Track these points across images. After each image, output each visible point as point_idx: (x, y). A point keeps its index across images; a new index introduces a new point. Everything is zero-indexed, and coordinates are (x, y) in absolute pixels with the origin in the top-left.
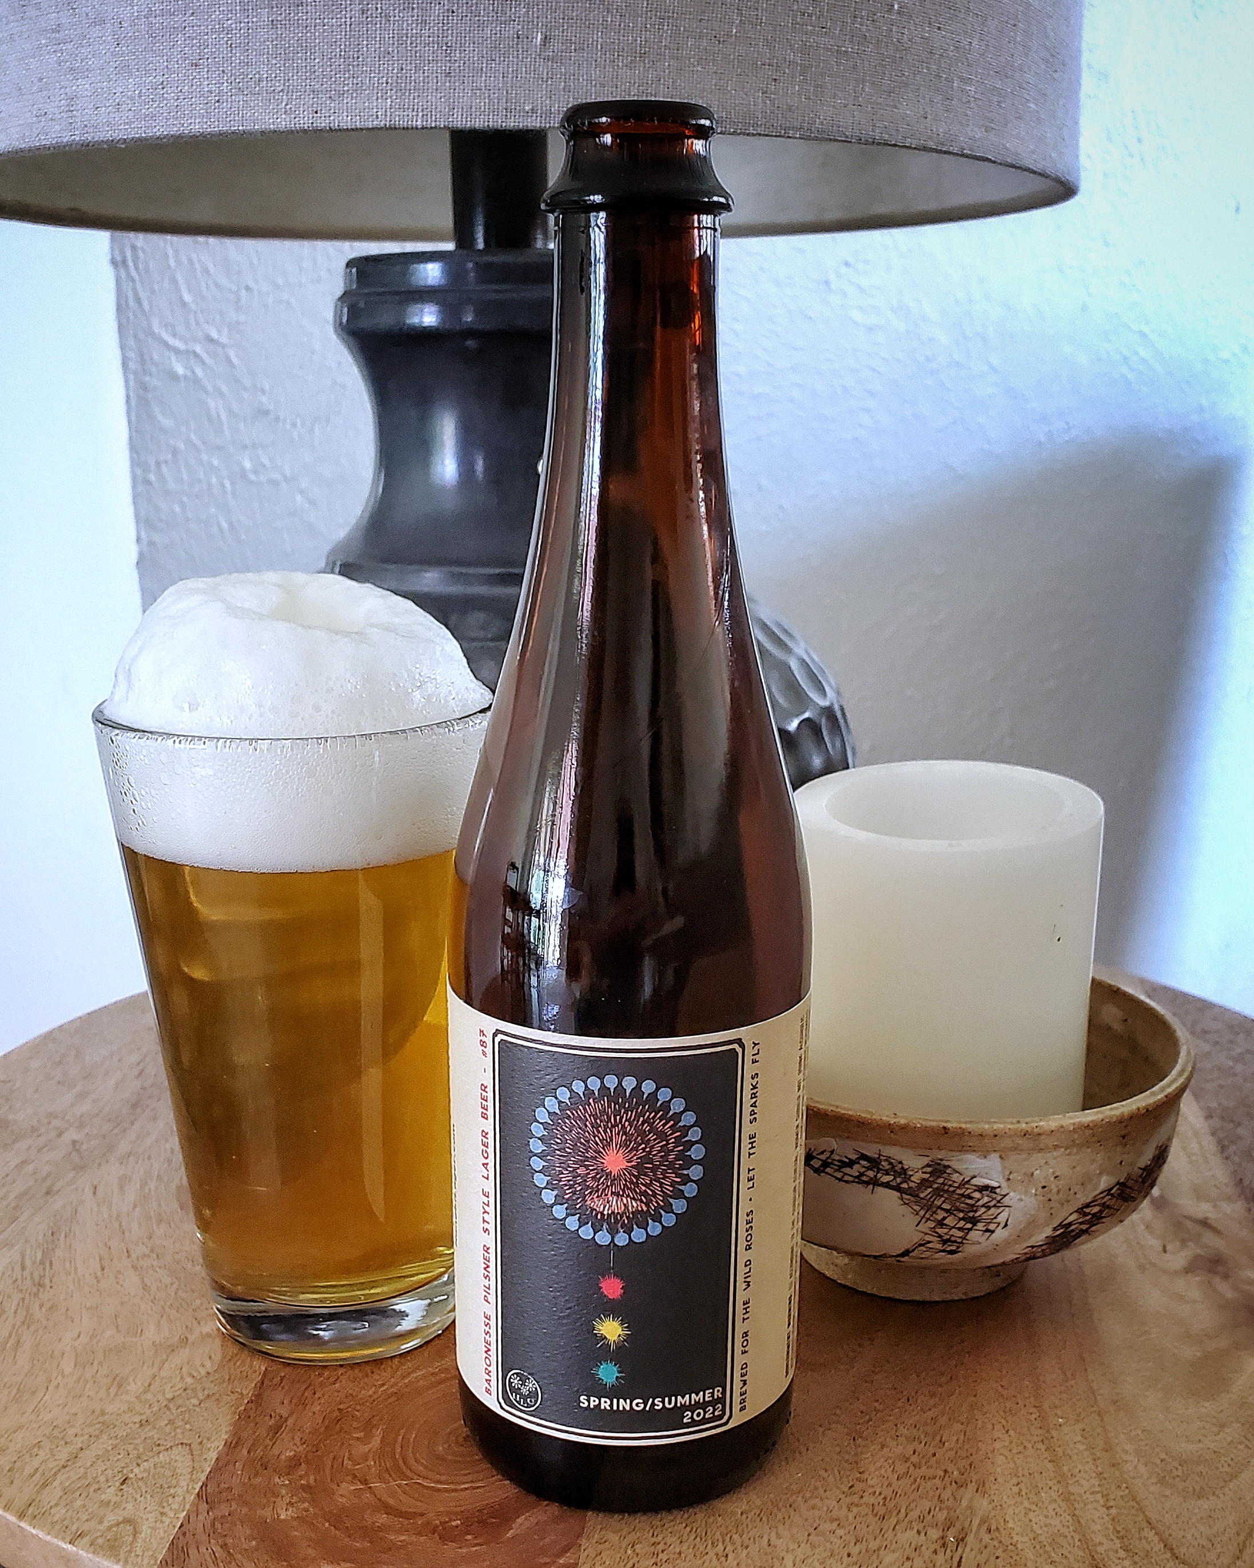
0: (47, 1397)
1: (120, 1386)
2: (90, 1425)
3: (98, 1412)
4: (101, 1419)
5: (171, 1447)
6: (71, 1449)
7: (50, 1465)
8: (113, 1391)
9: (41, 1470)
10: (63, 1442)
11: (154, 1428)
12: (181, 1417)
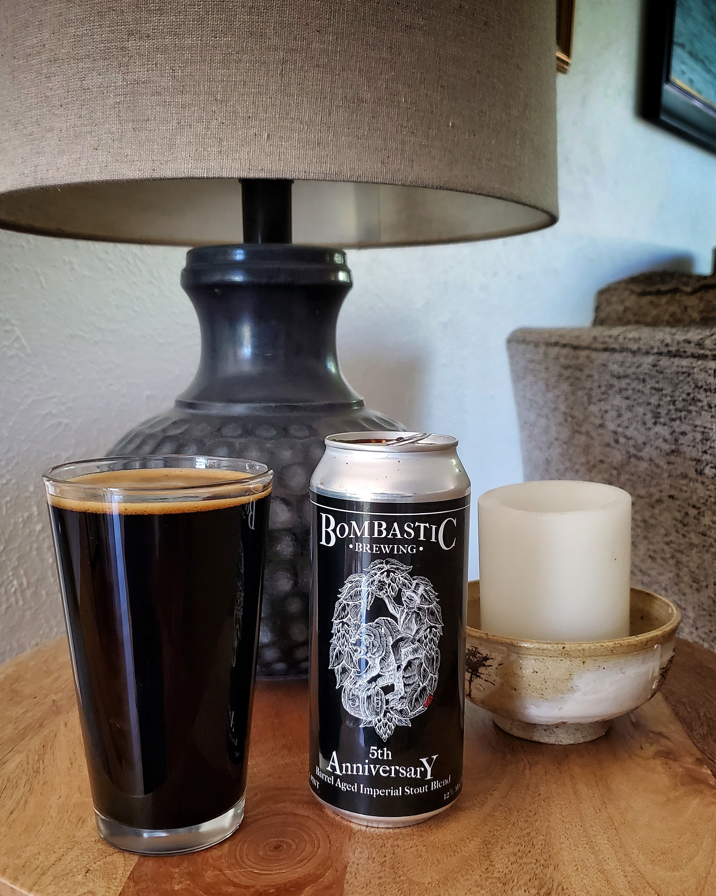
0: (43, 829)
2: (67, 843)
3: (71, 836)
6: (58, 855)
7: (46, 864)
9: (41, 865)
10: (52, 852)
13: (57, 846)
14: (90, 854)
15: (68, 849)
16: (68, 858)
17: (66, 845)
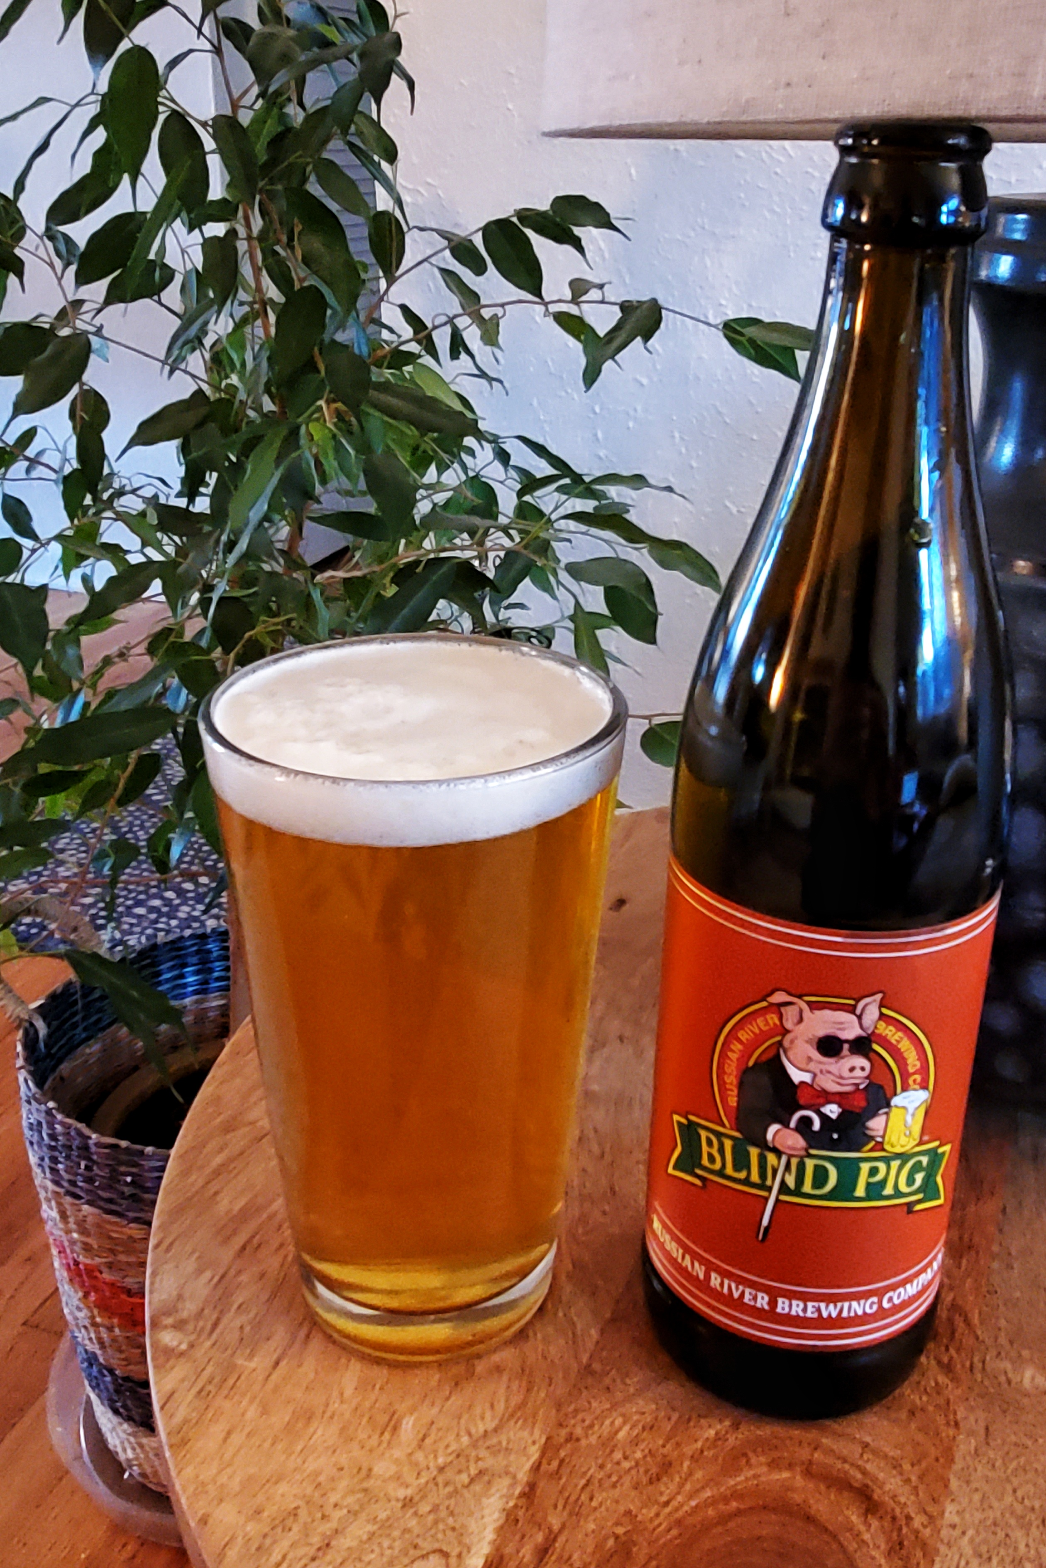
0: (319, 1432)
1: (395, 1429)
2: (352, 1492)
3: (364, 1472)
4: (365, 1485)
5: (428, 1554)
6: (326, 1528)
7: (301, 1551)
8: (387, 1435)
9: (289, 1557)
10: (319, 1515)
11: (416, 1514)
12: (447, 1503)
13: (333, 1498)
14: (386, 1543)
15: (349, 1512)
16: (345, 1542)
17: (350, 1500)
